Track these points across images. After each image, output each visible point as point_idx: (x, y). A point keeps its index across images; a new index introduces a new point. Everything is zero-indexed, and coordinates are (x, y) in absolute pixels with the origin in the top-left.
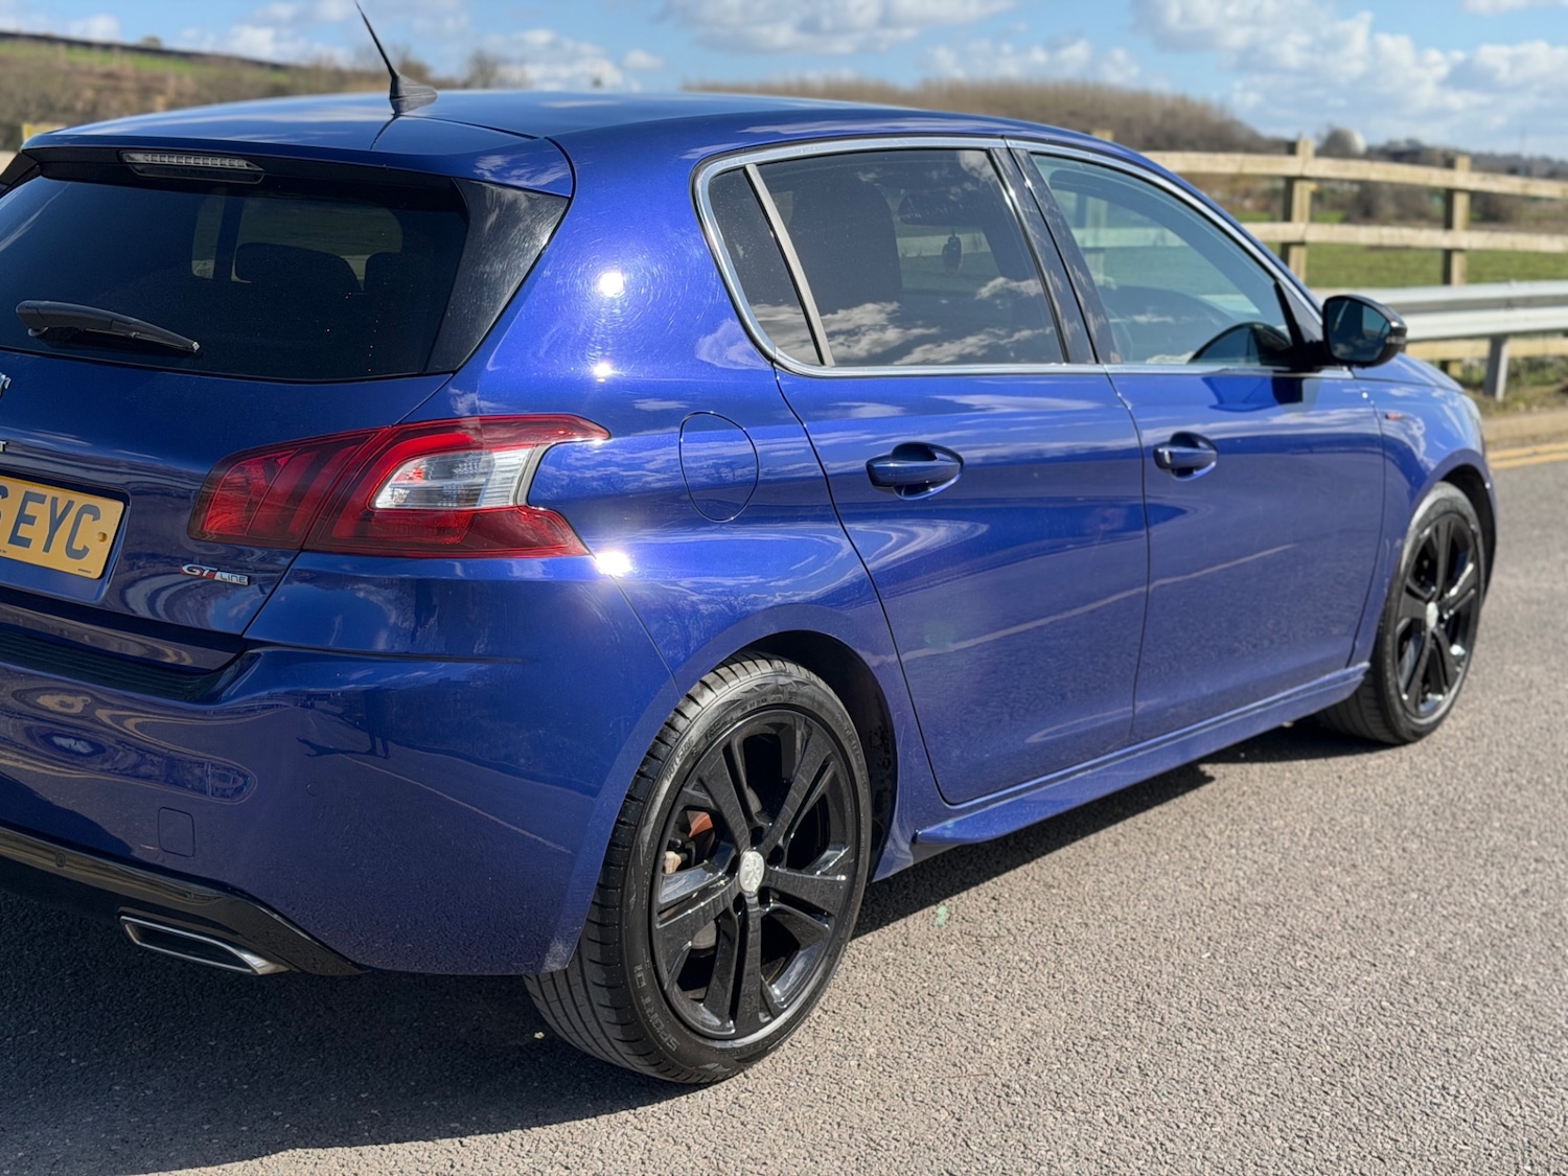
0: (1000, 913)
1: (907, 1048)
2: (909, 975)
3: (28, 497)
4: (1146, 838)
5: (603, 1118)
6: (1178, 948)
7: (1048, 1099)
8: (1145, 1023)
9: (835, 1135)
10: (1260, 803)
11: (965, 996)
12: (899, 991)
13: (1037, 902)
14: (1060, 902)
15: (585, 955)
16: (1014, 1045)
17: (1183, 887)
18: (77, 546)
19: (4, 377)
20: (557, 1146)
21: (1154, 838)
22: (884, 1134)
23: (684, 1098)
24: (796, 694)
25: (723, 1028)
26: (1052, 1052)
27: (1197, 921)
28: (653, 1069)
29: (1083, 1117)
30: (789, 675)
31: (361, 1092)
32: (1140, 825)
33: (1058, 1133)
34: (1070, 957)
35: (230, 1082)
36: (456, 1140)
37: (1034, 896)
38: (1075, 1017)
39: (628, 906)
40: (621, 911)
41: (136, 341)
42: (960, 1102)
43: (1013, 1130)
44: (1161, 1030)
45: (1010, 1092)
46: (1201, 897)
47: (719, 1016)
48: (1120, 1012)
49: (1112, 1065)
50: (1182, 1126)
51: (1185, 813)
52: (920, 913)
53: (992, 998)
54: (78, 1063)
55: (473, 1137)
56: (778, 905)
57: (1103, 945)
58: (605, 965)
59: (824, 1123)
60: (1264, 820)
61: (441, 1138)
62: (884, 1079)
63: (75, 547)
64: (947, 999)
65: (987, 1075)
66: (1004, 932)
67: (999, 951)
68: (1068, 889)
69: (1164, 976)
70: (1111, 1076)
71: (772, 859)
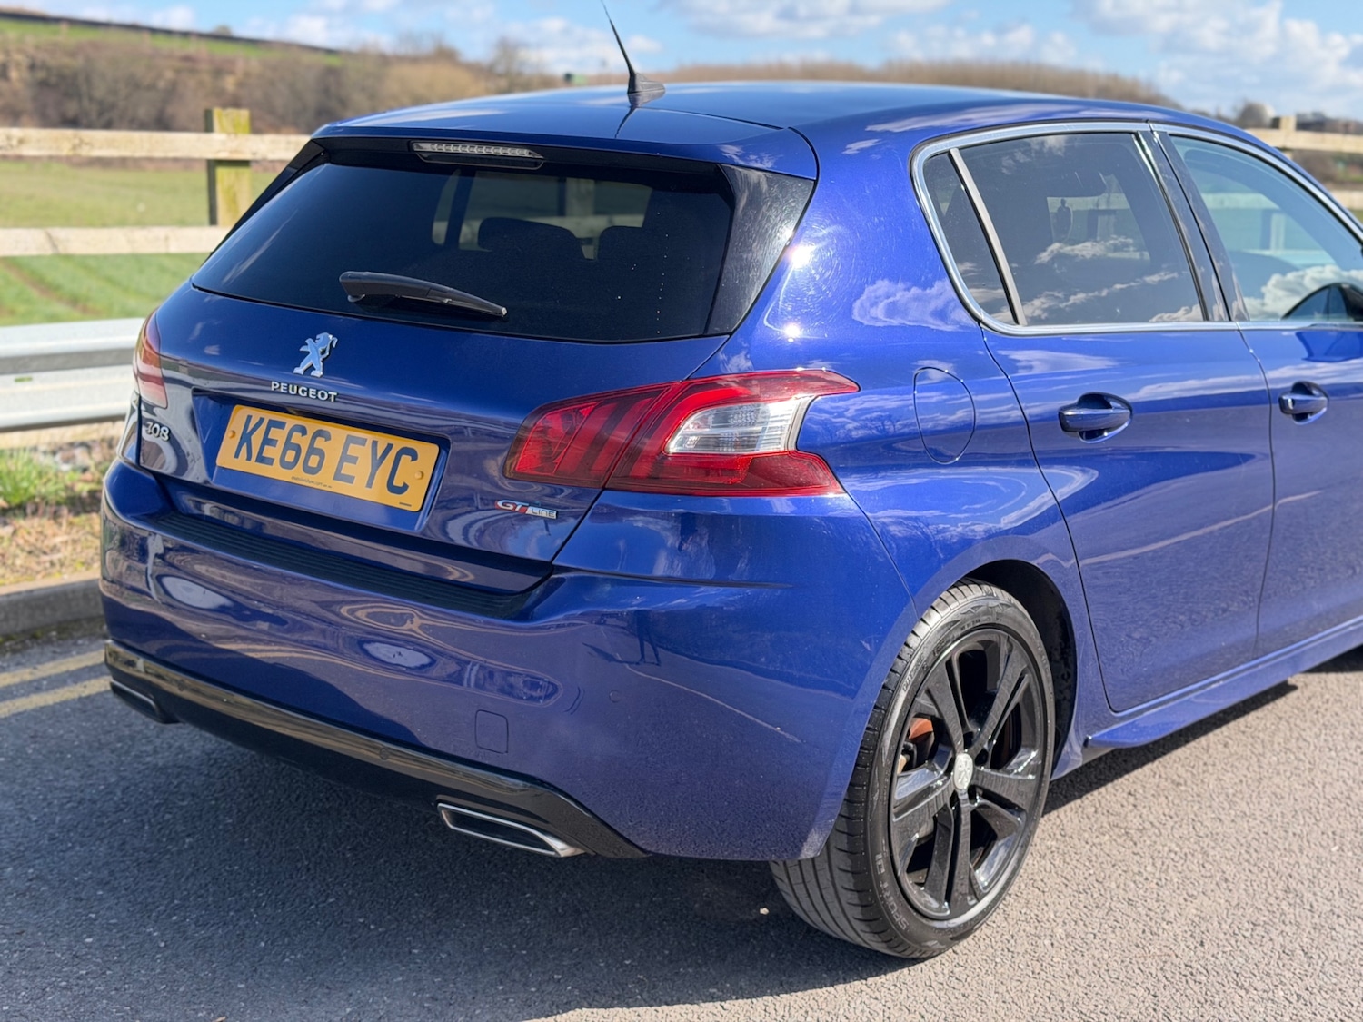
0: (1139, 807)
1: (1090, 930)
2: (1074, 862)
3: (350, 440)
4: (1251, 740)
5: (840, 987)
6: (1308, 841)
7: (1230, 979)
8: (1297, 910)
9: (1049, 1009)
10: (1345, 709)
11: (1129, 883)
12: (1069, 877)
13: (1170, 798)
14: (1190, 798)
15: (833, 845)
16: (1186, 928)
17: (1296, 786)
18: (398, 482)
19: (331, 337)
20: (807, 1012)
21: (1259, 741)
22: (1093, 1008)
23: (905, 970)
24: (1002, 615)
25: (939, 910)
26: (1221, 936)
27: (1318, 818)
28: (884, 945)
29: (1265, 995)
30: (997, 598)
31: (624, 959)
32: (1243, 728)
33: (1247, 1010)
34: (1213, 848)
35: (510, 948)
36: (718, 1004)
37: (1166, 793)
38: (1234, 903)
39: (872, 802)
40: (866, 805)
41: (448, 306)
42: (1152, 980)
43: (1206, 1006)
44: (1313, 917)
45: (1194, 972)
46: (1315, 795)
47: (937, 899)
48: (1272, 900)
49: (1278, 947)
50: (1356, 1004)
51: (1281, 718)
52: (1068, 807)
53: (1154, 885)
54: (376, 929)
55: (731, 1002)
56: (984, 801)
57: (1240, 838)
58: (851, 853)
59: (1036, 996)
60: (1353, 725)
61: (704, 1002)
62: (1079, 958)
63: (395, 483)
64: (1113, 885)
65: (1169, 956)
66: (1147, 825)
67: (1148, 842)
68: (1194, 787)
69: (1303, 867)
70: (1280, 958)
71: (979, 760)
